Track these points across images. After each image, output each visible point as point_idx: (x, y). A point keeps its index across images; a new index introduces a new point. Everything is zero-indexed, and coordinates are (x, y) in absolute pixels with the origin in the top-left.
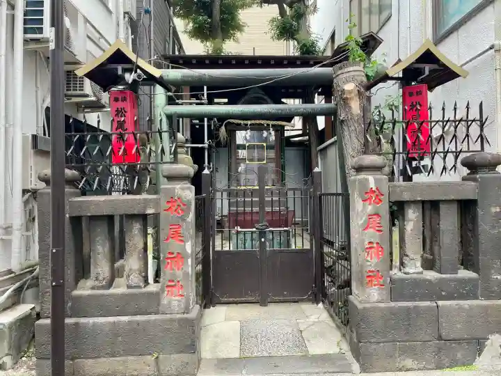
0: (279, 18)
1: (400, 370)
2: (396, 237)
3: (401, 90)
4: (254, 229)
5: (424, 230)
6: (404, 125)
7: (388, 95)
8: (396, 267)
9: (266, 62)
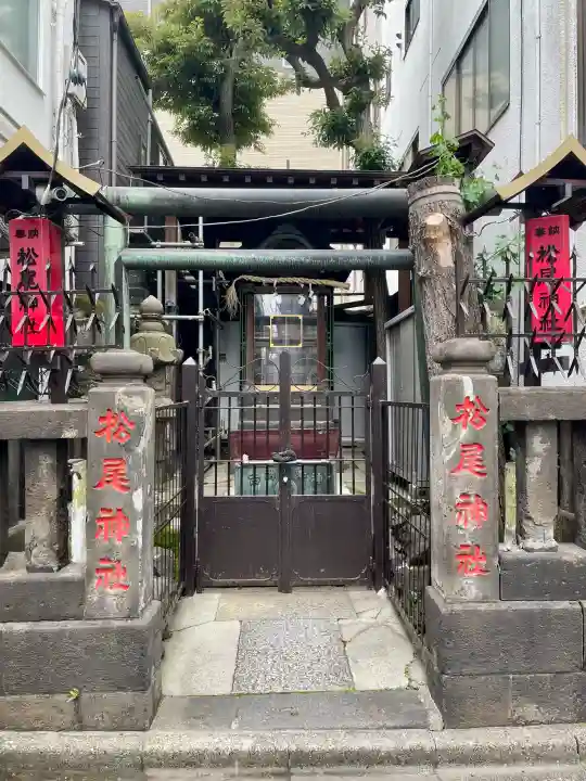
0: (327, 110)
1: (515, 724)
2: (511, 480)
3: (523, 226)
4: (271, 462)
5: (559, 470)
6: (527, 284)
7: (500, 234)
8: (510, 533)
9: (302, 179)
